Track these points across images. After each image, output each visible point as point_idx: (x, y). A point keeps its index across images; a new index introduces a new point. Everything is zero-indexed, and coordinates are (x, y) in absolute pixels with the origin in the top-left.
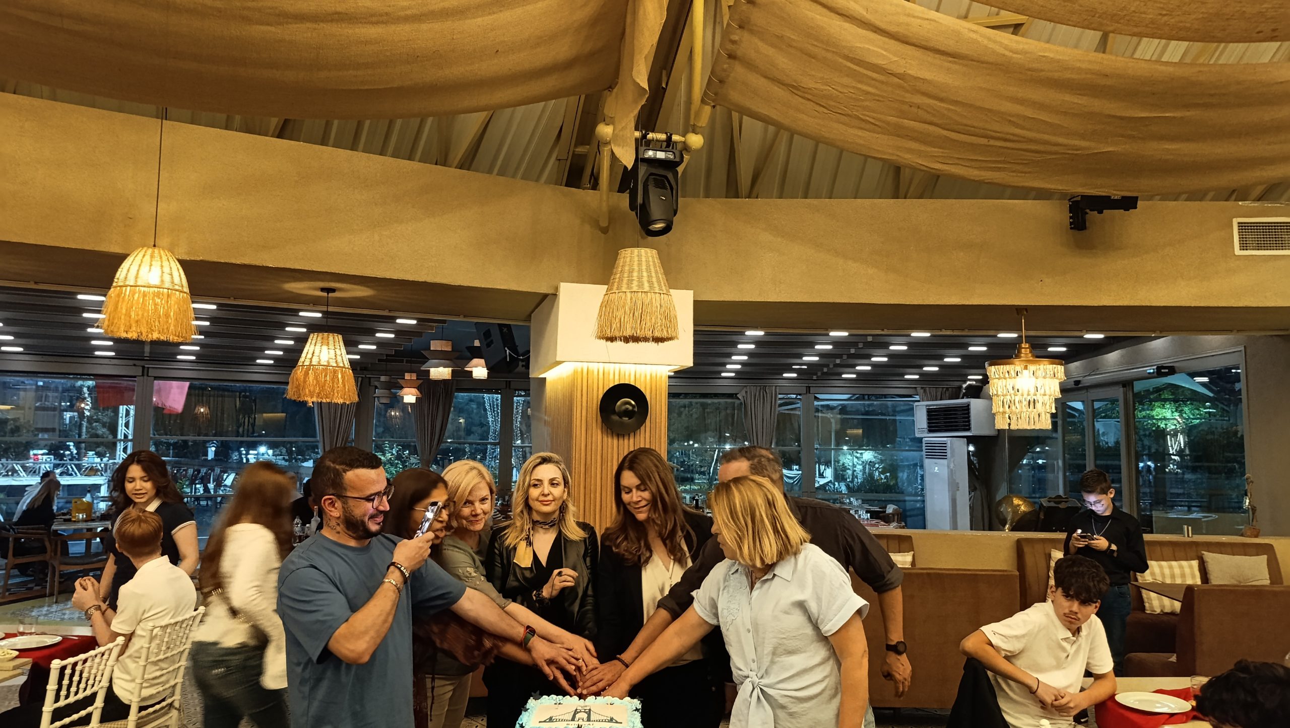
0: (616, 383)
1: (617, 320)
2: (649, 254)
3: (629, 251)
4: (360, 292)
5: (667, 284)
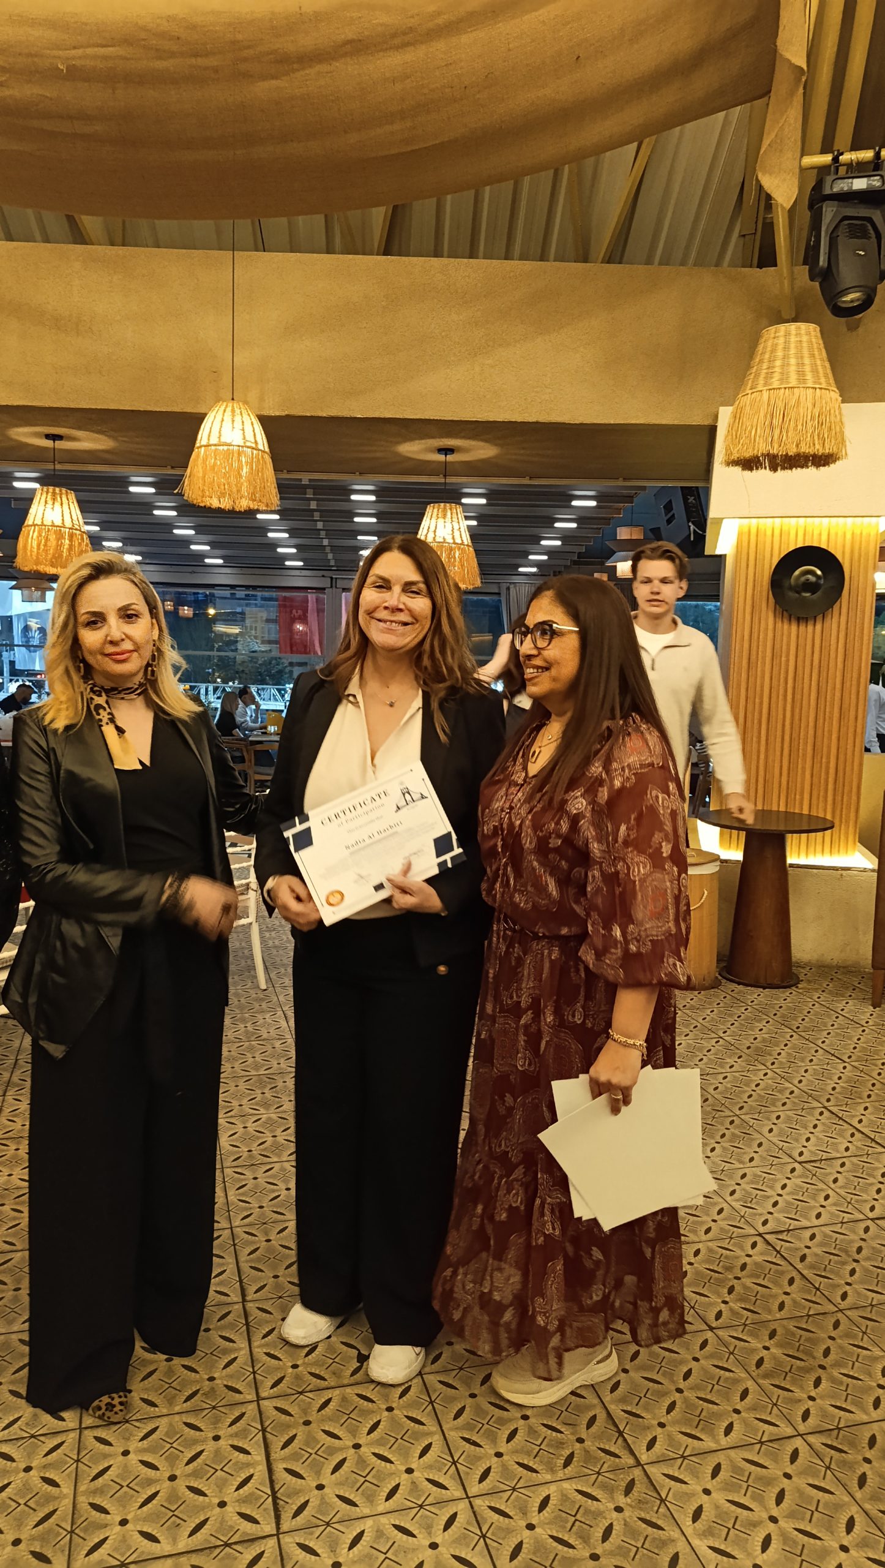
0: (800, 545)
2: (803, 332)
3: (773, 330)
4: (482, 451)
5: (830, 375)
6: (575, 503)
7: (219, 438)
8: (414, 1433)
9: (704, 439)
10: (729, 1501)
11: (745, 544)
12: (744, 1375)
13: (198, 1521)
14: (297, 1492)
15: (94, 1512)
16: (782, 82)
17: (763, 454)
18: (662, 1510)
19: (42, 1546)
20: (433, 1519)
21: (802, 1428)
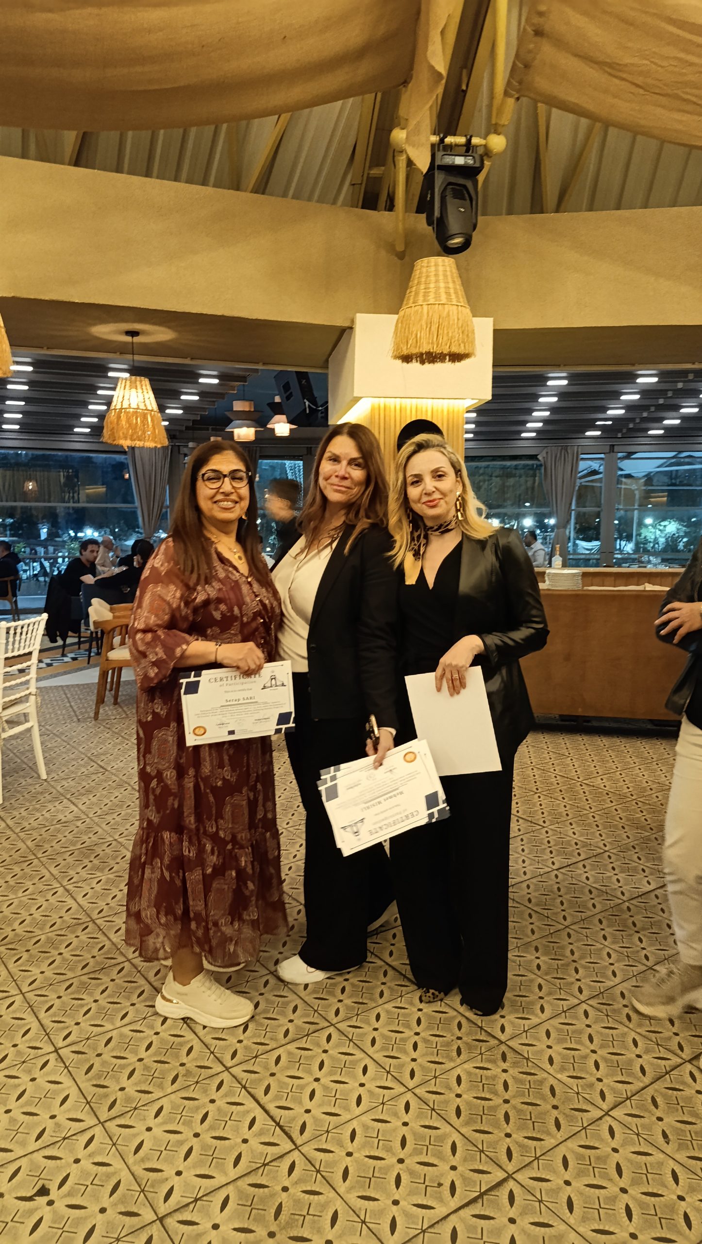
1: (414, 336)
2: (447, 263)
3: (425, 261)
4: (161, 335)
5: (465, 296)
6: (201, 380)
8: (351, 1062)
10: (564, 1048)
11: (377, 417)
12: (534, 976)
13: (234, 1157)
14: (293, 1119)
15: (151, 1174)
17: (424, 352)
18: (530, 1064)
19: (125, 1207)
20: (395, 1109)
21: (582, 998)
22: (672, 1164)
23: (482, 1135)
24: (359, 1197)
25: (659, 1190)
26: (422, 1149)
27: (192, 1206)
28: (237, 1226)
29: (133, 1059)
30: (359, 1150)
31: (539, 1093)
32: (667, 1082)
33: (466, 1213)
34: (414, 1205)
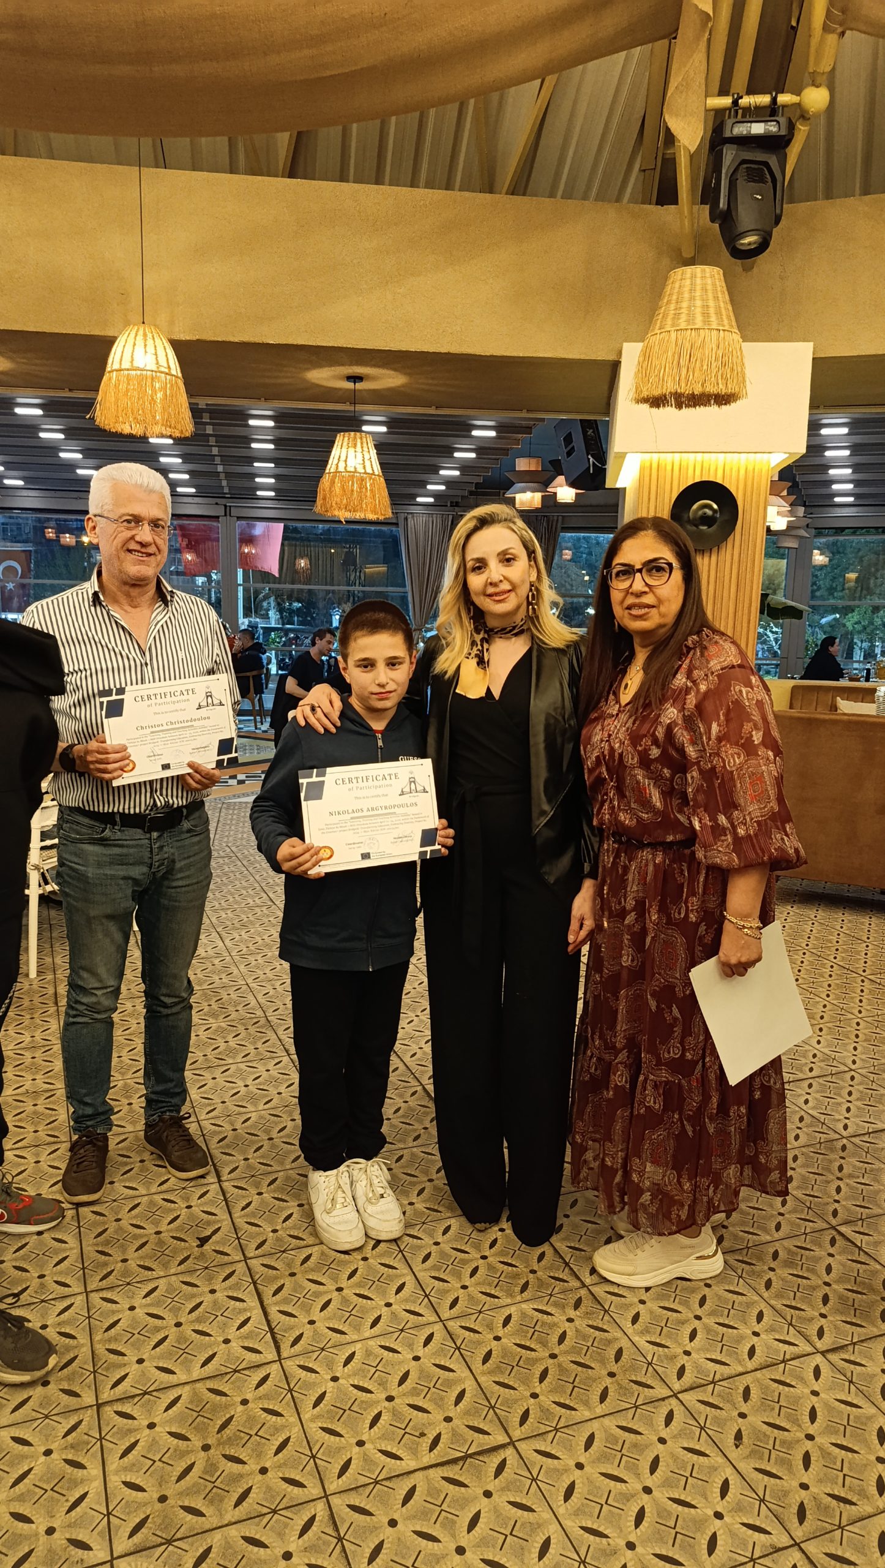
0: (697, 480)
2: (708, 275)
3: (680, 272)
4: (390, 379)
5: (733, 318)
6: (475, 433)
7: (132, 362)
8: (389, 1276)
9: (608, 372)
10: (660, 1307)
11: (647, 479)
13: (207, 1356)
14: (291, 1328)
15: (112, 1356)
16: (688, 27)
17: (671, 393)
18: (607, 1318)
19: (69, 1385)
20: (413, 1339)
22: (729, 1472)
23: (502, 1389)
24: (322, 1428)
25: (694, 1499)
26: (422, 1391)
27: (136, 1399)
28: (173, 1430)
29: (150, 1229)
30: (349, 1376)
31: (599, 1354)
32: (777, 1373)
33: (436, 1474)
34: (381, 1451)
